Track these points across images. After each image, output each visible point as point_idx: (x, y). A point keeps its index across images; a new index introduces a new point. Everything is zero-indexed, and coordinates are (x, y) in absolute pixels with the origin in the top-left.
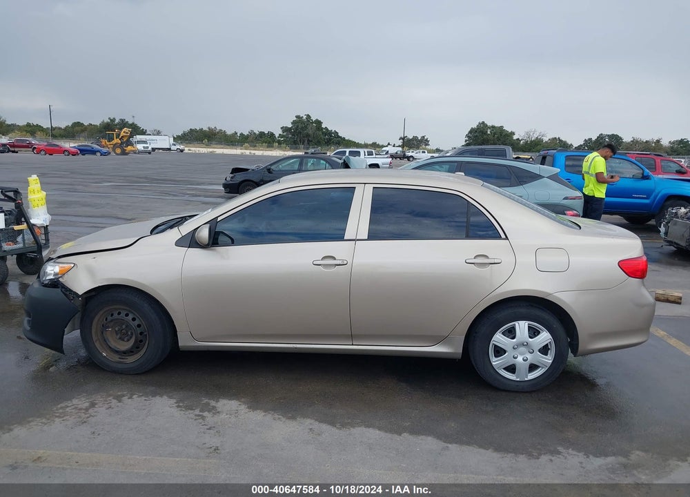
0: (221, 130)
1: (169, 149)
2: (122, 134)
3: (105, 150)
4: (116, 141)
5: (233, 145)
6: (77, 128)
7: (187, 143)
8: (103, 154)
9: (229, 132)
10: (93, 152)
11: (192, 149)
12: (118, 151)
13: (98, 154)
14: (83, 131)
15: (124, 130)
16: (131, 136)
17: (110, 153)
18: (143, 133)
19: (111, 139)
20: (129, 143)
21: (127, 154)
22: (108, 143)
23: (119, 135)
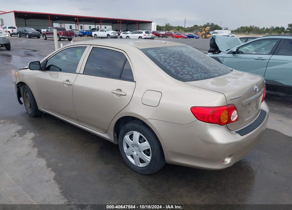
0: (256, 27)
1: (228, 36)
2: (206, 29)
3: (197, 36)
4: (204, 32)
5: (260, 34)
6: (195, 27)
7: (238, 33)
8: (197, 38)
9: (261, 28)
10: (193, 37)
11: (239, 36)
12: (204, 37)
13: (195, 38)
14: (197, 29)
15: (207, 28)
16: (210, 30)
17: (199, 38)
18: (221, 29)
19: (201, 32)
20: (208, 33)
21: (207, 38)
22: (200, 33)
23: (205, 30)
